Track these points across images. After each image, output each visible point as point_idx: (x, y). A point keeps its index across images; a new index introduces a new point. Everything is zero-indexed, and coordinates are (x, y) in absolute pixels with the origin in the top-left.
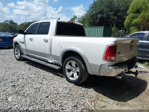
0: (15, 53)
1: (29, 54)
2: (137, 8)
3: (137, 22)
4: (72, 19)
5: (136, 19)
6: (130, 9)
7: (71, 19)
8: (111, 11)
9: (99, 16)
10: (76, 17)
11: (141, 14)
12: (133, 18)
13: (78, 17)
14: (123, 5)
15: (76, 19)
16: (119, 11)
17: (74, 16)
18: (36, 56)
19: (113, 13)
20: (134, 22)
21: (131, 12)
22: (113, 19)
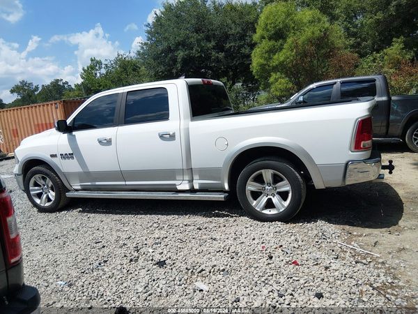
0: (32, 193)
1: (97, 183)
2: (276, 27)
3: (283, 62)
4: (88, 69)
5: (281, 54)
6: (259, 32)
7: (84, 70)
8: (208, 39)
9: (181, 54)
10: (100, 63)
11: (289, 40)
12: (272, 51)
13: (104, 62)
14: (234, 22)
15: (100, 68)
16: (226, 37)
17: (92, 60)
18: (127, 183)
19: (213, 43)
20: (277, 62)
21: (264, 38)
22: (218, 60)
